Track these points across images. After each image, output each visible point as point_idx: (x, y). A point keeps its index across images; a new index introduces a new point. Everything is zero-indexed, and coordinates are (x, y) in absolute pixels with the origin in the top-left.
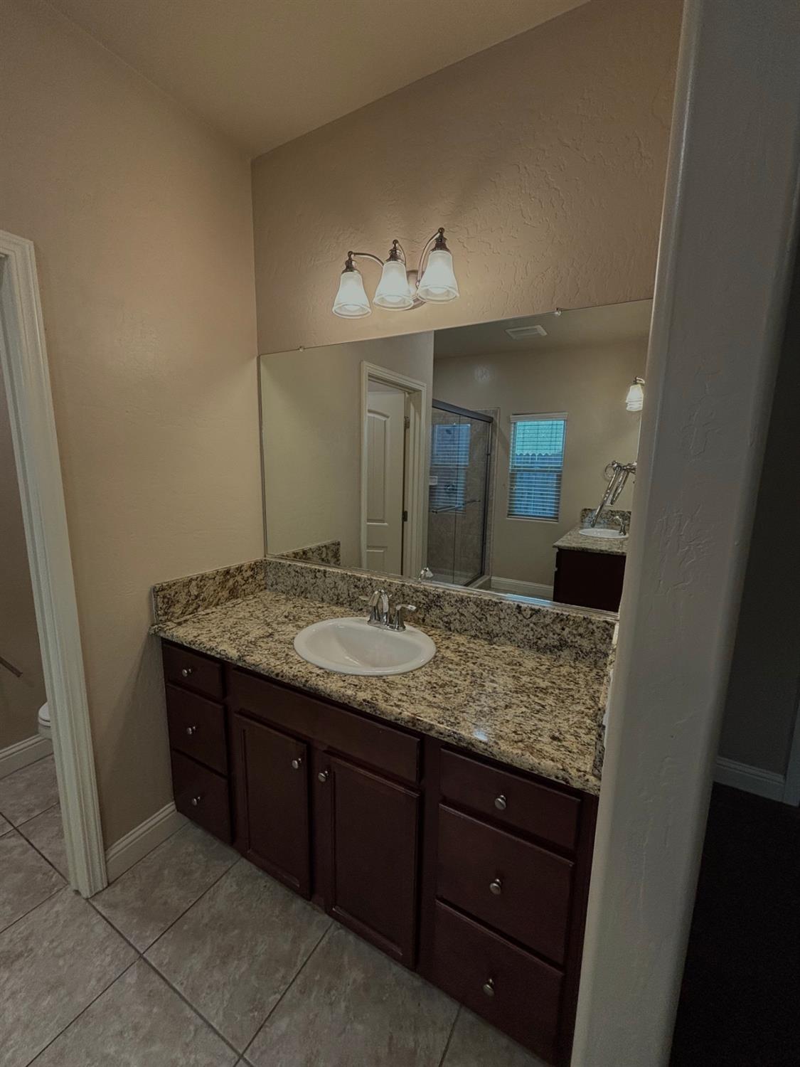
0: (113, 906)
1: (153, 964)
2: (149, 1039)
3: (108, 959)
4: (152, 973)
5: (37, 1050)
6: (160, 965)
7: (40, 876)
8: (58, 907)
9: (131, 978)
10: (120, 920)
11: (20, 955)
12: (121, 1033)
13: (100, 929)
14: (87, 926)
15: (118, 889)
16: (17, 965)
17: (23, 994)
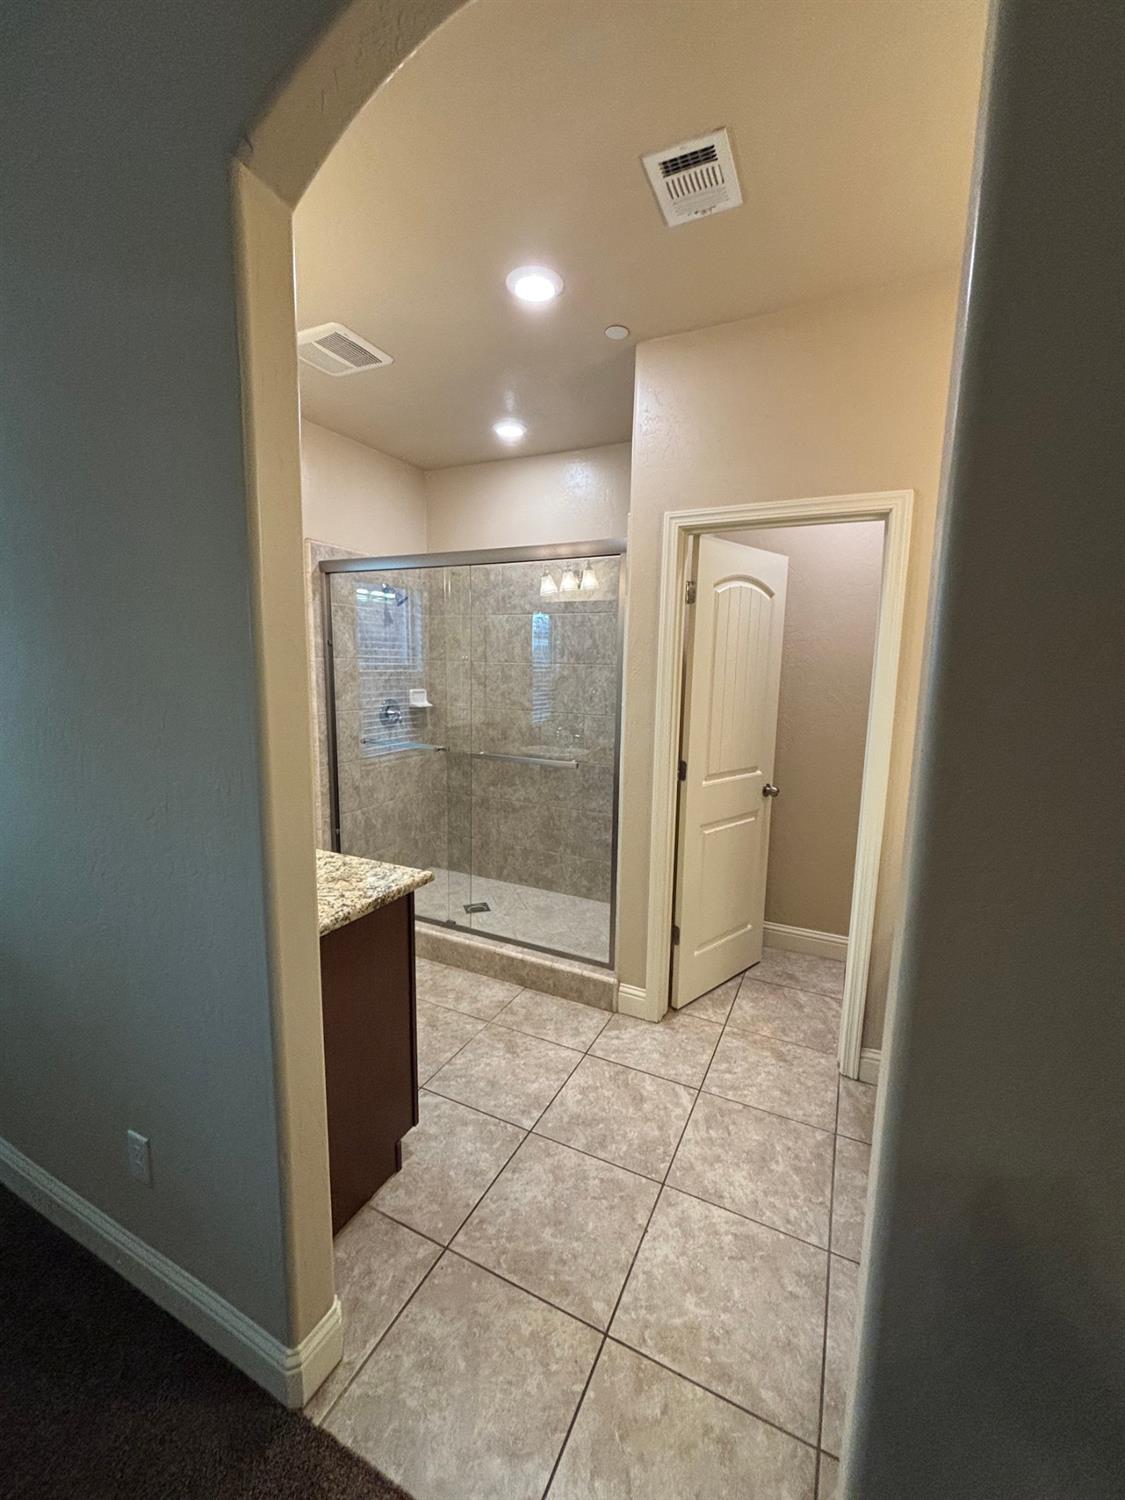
0: (850, 1094)
1: (837, 1146)
2: (797, 1170)
3: (818, 1113)
4: (832, 1148)
5: (756, 1106)
6: (841, 1152)
7: (830, 1036)
8: (823, 1061)
9: (819, 1136)
10: (845, 1104)
11: (785, 1061)
12: (789, 1149)
13: (831, 1096)
14: (826, 1086)
15: (862, 1088)
16: (781, 1064)
17: (771, 1078)
